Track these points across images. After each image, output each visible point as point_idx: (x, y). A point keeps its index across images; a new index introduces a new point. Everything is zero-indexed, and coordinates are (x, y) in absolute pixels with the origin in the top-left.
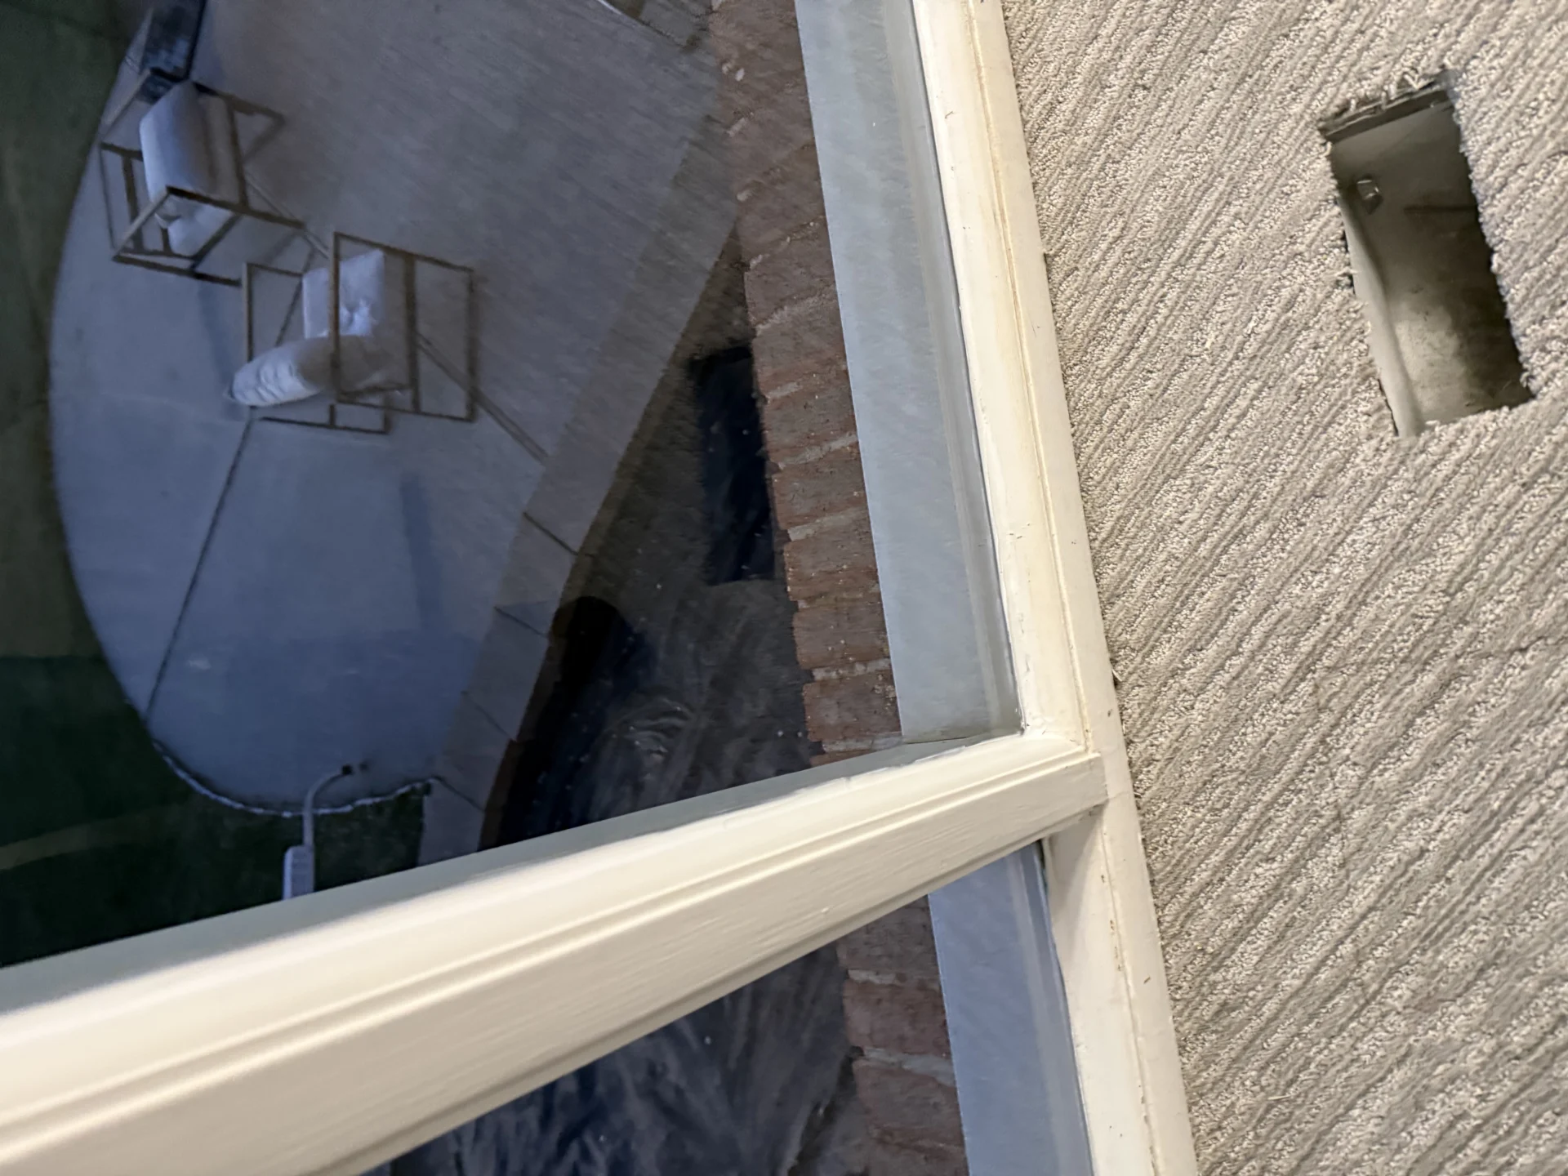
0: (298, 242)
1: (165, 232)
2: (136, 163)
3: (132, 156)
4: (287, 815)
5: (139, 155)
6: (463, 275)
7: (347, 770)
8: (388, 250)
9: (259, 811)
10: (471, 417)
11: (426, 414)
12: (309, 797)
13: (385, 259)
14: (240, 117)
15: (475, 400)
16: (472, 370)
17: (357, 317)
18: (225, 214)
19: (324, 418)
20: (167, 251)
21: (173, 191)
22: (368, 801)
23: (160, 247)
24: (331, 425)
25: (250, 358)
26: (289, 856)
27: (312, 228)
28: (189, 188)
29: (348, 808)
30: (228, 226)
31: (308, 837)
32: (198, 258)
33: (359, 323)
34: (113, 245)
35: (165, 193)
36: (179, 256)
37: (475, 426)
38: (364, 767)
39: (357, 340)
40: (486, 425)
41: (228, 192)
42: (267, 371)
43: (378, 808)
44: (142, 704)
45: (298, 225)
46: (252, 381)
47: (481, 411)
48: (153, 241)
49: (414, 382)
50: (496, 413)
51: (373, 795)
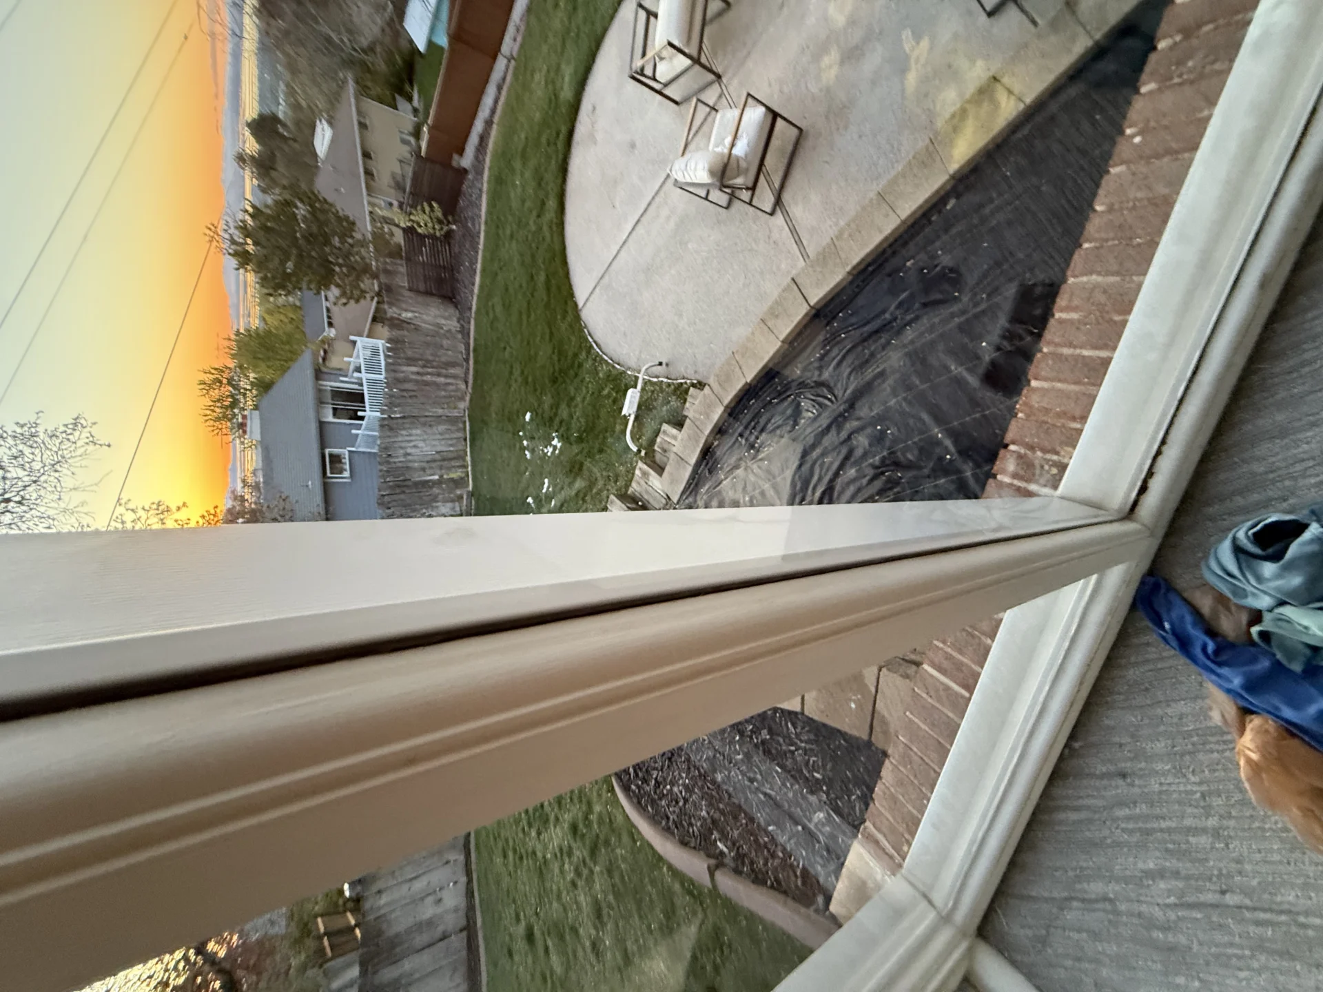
0: (716, 86)
1: (655, 67)
2: (652, 19)
3: (651, 15)
4: (629, 373)
5: (656, 15)
6: (795, 131)
7: (660, 364)
8: (768, 109)
9: (618, 367)
10: (772, 214)
11: (753, 206)
12: (643, 370)
13: (765, 112)
15: (778, 202)
16: (782, 186)
17: (739, 143)
18: (688, 62)
19: (703, 194)
20: (653, 77)
21: (671, 44)
22: (665, 380)
23: (650, 73)
24: (706, 199)
25: (684, 154)
26: (630, 392)
27: (724, 80)
28: (677, 43)
29: (655, 380)
30: (686, 70)
31: (639, 387)
32: (666, 85)
33: (740, 150)
34: (631, 68)
35: (665, 45)
36: (658, 81)
37: (773, 218)
38: (667, 365)
39: (738, 157)
40: (779, 219)
41: (693, 51)
42: (692, 164)
43: (669, 385)
44: (580, 304)
45: (719, 77)
46: (683, 166)
47: (778, 212)
49: (753, 188)
50: (786, 214)
51: (667, 378)
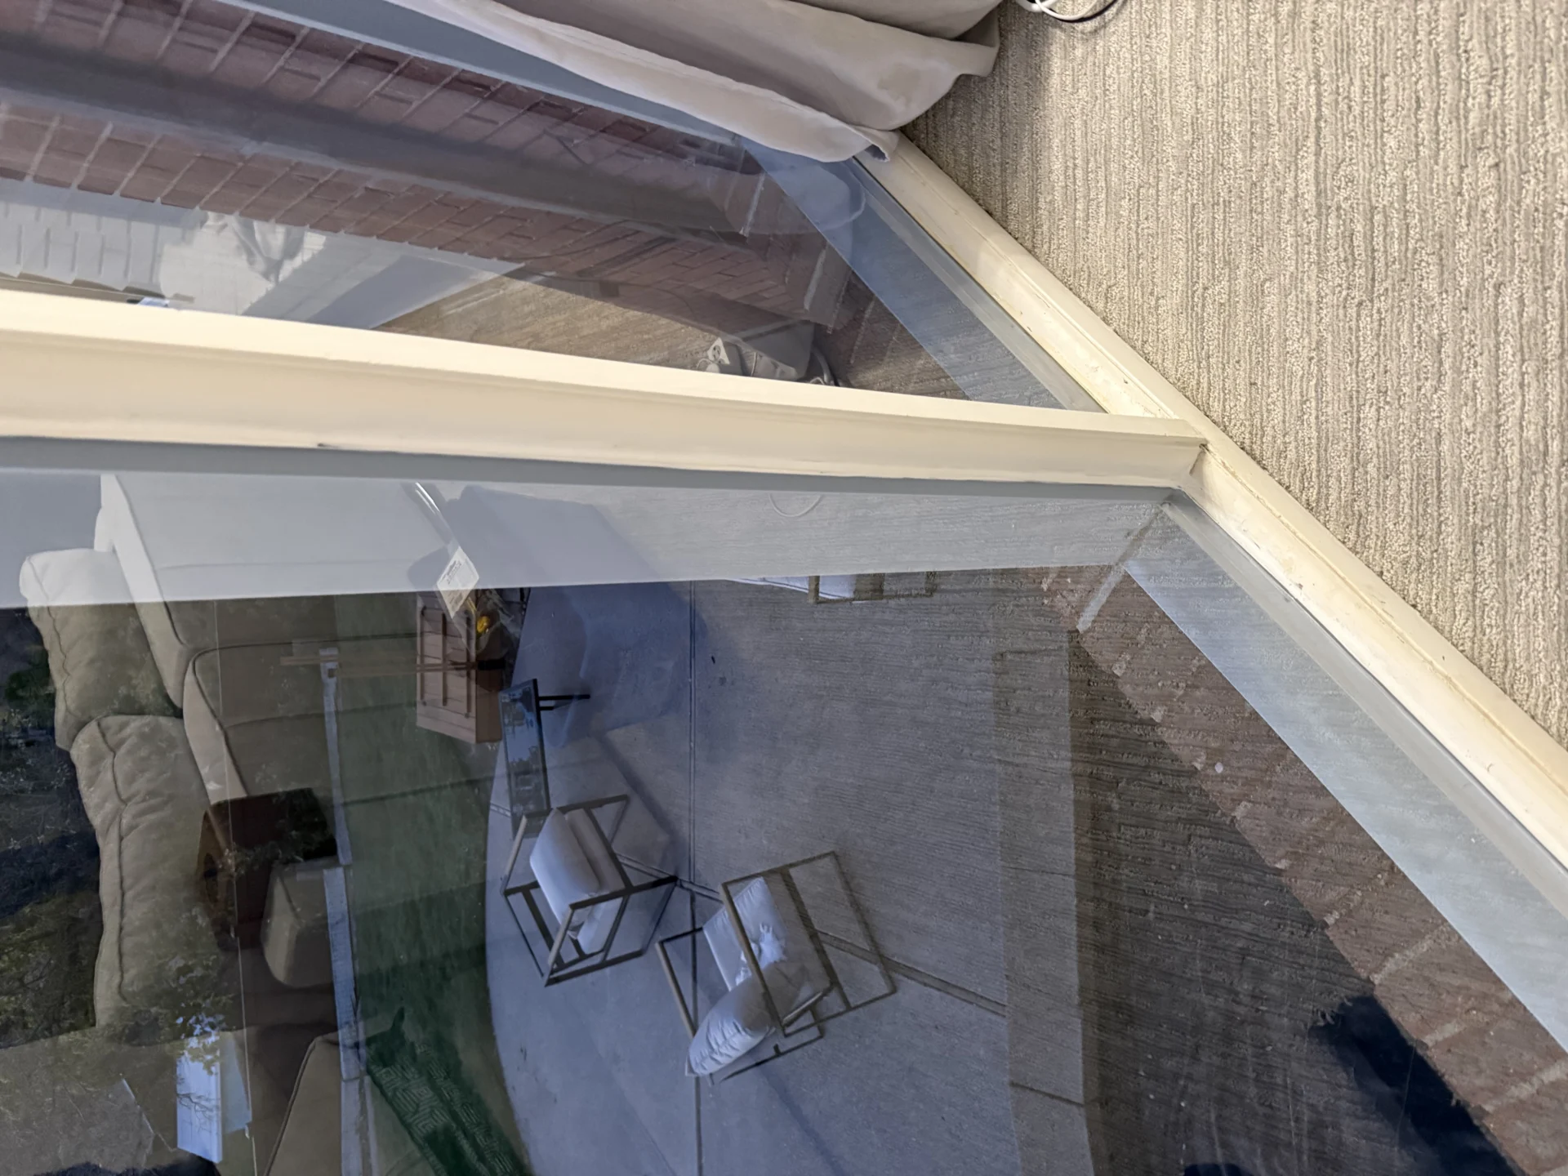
0: (678, 895)
1: (576, 943)
2: (533, 892)
3: (529, 889)
5: (536, 885)
6: (828, 863)
8: (767, 876)
10: (893, 990)
11: (857, 1007)
13: (767, 882)
14: (596, 812)
15: (888, 966)
16: (873, 940)
17: (763, 945)
18: (617, 903)
19: (771, 1052)
20: (583, 956)
21: (575, 907)
23: (575, 956)
24: (779, 1054)
25: (694, 1030)
28: (586, 897)
30: (621, 911)
32: (607, 950)
33: (769, 951)
34: (543, 975)
35: (570, 911)
36: (592, 955)
37: (899, 994)
39: (775, 965)
40: (910, 991)
42: (716, 1037)
45: (673, 879)
46: (706, 1051)
47: (899, 978)
48: (570, 955)
49: (834, 982)
50: (911, 972)
